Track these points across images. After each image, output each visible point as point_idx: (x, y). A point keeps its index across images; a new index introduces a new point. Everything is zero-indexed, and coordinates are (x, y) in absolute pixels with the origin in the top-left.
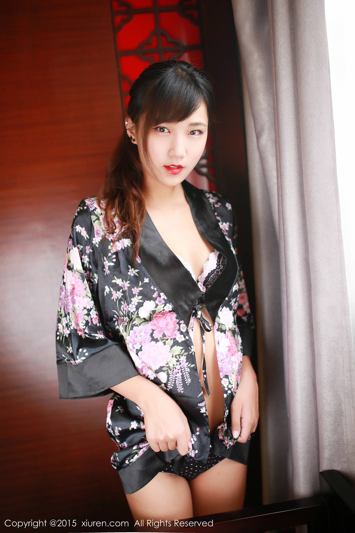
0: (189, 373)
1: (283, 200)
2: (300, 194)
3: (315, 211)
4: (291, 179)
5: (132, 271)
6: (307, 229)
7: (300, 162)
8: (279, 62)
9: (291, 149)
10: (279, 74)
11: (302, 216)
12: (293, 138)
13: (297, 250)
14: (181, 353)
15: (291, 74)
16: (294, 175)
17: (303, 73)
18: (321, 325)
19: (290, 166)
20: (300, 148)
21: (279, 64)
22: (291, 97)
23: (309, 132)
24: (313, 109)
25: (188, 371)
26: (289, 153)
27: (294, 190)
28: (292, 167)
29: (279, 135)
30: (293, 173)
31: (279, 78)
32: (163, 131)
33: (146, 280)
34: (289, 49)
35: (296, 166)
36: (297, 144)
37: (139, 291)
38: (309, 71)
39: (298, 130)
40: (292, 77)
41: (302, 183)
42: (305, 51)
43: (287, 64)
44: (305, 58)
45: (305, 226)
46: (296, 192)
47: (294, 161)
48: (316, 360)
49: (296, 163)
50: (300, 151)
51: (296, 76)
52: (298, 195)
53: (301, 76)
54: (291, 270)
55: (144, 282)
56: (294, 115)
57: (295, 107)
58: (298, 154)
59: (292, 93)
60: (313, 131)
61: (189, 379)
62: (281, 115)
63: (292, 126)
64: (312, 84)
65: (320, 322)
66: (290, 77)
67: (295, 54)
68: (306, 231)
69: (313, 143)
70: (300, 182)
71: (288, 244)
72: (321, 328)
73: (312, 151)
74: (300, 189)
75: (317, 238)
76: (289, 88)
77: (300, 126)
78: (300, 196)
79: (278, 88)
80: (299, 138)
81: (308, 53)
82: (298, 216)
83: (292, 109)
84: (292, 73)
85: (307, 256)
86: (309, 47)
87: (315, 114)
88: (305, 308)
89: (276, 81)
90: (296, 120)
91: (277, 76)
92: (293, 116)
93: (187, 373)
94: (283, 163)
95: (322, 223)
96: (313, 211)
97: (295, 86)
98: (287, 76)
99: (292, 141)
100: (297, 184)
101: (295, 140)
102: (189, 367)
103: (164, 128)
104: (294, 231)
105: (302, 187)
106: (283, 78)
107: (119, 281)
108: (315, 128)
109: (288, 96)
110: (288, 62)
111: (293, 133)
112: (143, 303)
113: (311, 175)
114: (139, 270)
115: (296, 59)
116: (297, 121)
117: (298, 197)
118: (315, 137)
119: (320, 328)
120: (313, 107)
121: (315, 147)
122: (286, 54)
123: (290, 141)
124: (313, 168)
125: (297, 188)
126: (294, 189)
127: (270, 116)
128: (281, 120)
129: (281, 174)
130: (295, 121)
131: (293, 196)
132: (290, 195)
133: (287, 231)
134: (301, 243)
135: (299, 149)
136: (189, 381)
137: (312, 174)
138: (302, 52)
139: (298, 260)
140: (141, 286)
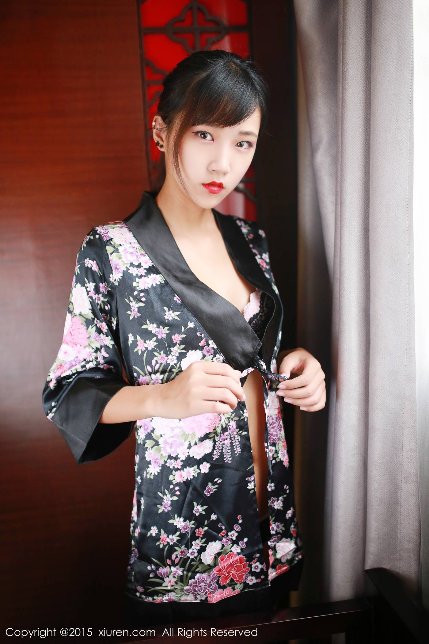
0: (239, 441)
1: (342, 234)
2: (364, 228)
3: (382, 251)
4: (354, 208)
5: (170, 313)
6: (369, 273)
7: (367, 188)
8: (349, 58)
9: (356, 170)
10: (347, 73)
11: (365, 255)
12: (360, 157)
13: (355, 298)
14: (231, 416)
15: (363, 74)
16: (358, 203)
17: (379, 75)
18: (379, 393)
19: (353, 191)
20: (368, 170)
21: (349, 60)
22: (361, 104)
23: (381, 150)
24: (389, 122)
25: (238, 439)
26: (354, 175)
27: (356, 223)
28: (356, 193)
29: (343, 151)
30: (357, 201)
31: (348, 78)
32: (205, 137)
33: (191, 325)
34: (363, 42)
35: (361, 192)
36: (364, 165)
37: (181, 339)
38: (387, 72)
39: (367, 147)
40: (363, 78)
41: (367, 214)
42: (383, 46)
43: (359, 61)
44: (383, 55)
45: (368, 269)
46: (359, 225)
47: (359, 185)
48: (369, 434)
49: (361, 188)
50: (368, 173)
51: (369, 78)
52: (361, 229)
53: (376, 79)
54: (346, 322)
55: (188, 327)
56: (363, 127)
57: (365, 117)
58: (365, 177)
59: (363, 99)
60: (386, 149)
61: (238, 449)
62: (347, 126)
63: (360, 142)
64: (390, 89)
65: (378, 389)
66: (361, 78)
67: (370, 49)
68: (367, 274)
69: (386, 165)
70: (365, 212)
71: (345, 289)
72: (379, 396)
73: (383, 176)
74: (364, 221)
75: (382, 285)
76: (359, 92)
77: (369, 142)
78: (364, 230)
79: (345, 92)
80: (367, 157)
81: (387, 49)
82: (359, 255)
83: (362, 119)
84: (365, 74)
85: (367, 305)
86: (389, 42)
87: (390, 129)
88: (360, 370)
89: (342, 82)
90: (365, 133)
91: (345, 75)
92: (361, 128)
93: (237, 441)
94: (345, 187)
95: (390, 266)
96: (380, 251)
97: (367, 90)
98: (358, 77)
99: (358, 161)
100: (360, 215)
101: (362, 160)
102: (240, 435)
103: (207, 133)
104: (353, 273)
105: (367, 219)
106: (353, 79)
107: (152, 327)
108: (389, 146)
109: (357, 103)
110: (360, 59)
111: (361, 151)
112: (186, 353)
113: (379, 205)
114: (180, 313)
115: (370, 56)
116: (366, 135)
117: (361, 231)
118: (388, 157)
119: (377, 396)
120: (389, 119)
121: (388, 170)
122: (358, 48)
123: (355, 160)
124: (383, 197)
125: (361, 220)
126: (357, 221)
127: (331, 125)
128: (346, 132)
129: (342, 200)
130: (363, 135)
131: (355, 230)
132: (352, 228)
133: (344, 273)
134: (360, 289)
135: (366, 171)
136: (238, 451)
137: (381, 204)
138: (380, 47)
139: (356, 310)
140: (183, 332)
